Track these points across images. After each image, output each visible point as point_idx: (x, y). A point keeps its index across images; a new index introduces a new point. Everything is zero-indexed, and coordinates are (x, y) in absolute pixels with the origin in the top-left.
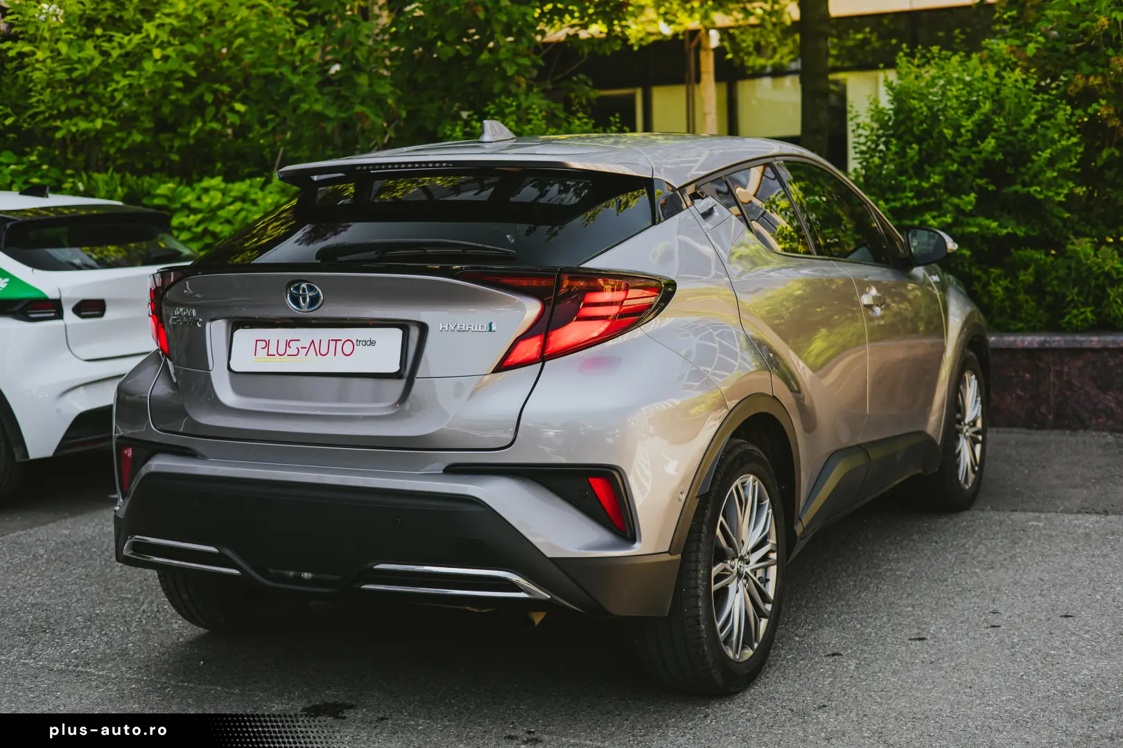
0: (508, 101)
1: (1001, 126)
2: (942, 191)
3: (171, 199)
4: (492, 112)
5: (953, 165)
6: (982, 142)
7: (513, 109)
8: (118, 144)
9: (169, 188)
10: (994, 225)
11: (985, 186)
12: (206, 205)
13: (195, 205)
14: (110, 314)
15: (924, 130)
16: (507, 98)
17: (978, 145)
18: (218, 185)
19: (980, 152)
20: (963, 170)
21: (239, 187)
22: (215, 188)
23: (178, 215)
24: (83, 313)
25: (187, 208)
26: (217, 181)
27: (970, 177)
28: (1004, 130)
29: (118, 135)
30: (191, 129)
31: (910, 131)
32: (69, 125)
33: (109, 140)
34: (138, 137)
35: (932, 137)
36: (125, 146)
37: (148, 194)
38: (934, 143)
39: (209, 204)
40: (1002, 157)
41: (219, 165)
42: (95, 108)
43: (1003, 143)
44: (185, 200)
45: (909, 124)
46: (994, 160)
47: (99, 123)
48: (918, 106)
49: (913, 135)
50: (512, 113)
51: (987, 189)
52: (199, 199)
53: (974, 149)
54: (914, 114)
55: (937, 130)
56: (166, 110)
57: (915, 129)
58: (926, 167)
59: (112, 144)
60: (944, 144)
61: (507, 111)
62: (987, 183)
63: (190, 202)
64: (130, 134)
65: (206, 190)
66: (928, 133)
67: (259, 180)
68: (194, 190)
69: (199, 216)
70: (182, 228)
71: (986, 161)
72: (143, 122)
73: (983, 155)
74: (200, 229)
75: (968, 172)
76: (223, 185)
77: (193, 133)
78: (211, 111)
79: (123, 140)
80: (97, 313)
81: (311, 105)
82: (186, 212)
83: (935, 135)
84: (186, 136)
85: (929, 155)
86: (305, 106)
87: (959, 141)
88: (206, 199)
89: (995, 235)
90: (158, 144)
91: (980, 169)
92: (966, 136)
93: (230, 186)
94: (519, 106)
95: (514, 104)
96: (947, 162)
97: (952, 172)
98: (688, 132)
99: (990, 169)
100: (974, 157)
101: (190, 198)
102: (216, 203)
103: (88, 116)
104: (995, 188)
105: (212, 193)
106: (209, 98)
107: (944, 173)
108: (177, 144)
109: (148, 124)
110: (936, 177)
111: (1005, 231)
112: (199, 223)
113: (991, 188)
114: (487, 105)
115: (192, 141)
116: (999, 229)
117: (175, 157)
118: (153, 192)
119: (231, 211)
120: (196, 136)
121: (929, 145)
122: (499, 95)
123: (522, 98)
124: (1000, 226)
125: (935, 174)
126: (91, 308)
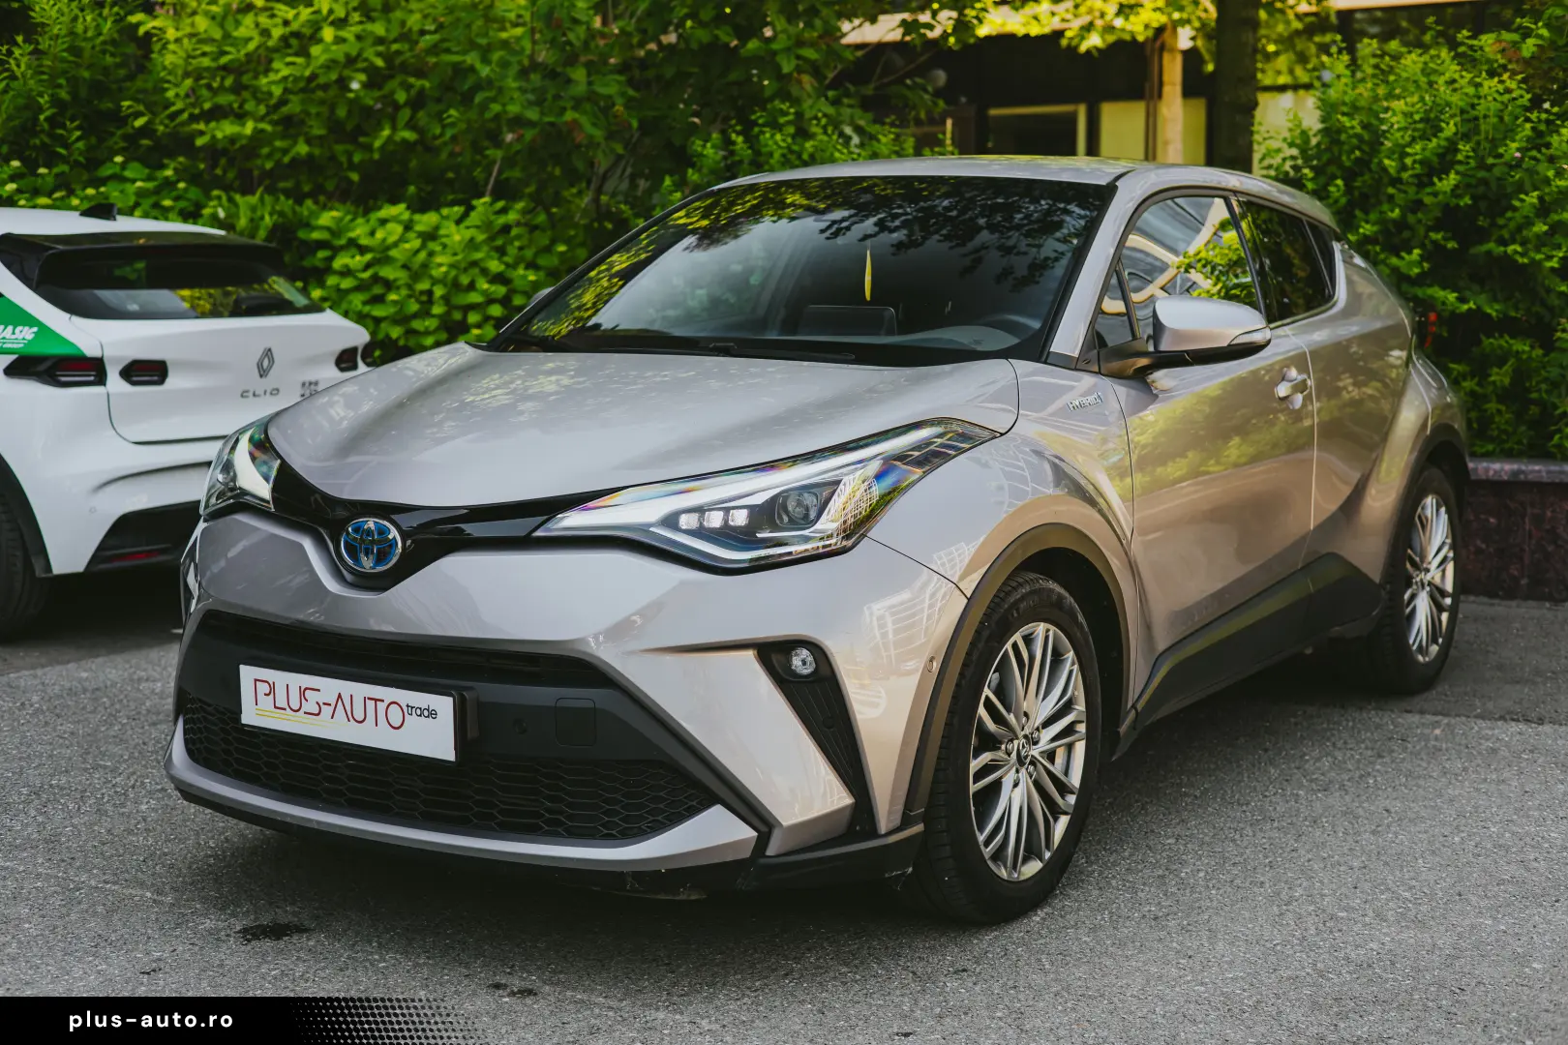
0: (784, 107)
1: (1468, 157)
2: (1378, 248)
3: (335, 233)
4: (760, 121)
5: (1392, 211)
6: (1440, 179)
7: (791, 117)
8: (277, 156)
9: (333, 218)
10: (1452, 297)
11: (1442, 242)
12: (379, 242)
13: (364, 241)
14: (173, 381)
15: (1357, 159)
16: (783, 102)
17: (1433, 184)
18: (401, 214)
19: (1435, 194)
20: (1411, 219)
21: (426, 220)
22: (395, 219)
23: (343, 253)
24: (135, 379)
25: (353, 244)
26: (399, 210)
27: (1421, 231)
28: (1472, 163)
29: (278, 144)
30: (376, 138)
31: (1335, 161)
32: (214, 129)
33: (265, 151)
34: (302, 149)
35: (1370, 170)
36: (286, 160)
37: (308, 226)
38: (1373, 178)
39: (384, 240)
40: (1470, 202)
41: (412, 189)
42: (250, 106)
43: (1473, 181)
44: (352, 235)
45: (1336, 150)
46: (1458, 205)
47: (249, 128)
48: (1348, 124)
49: (1341, 166)
50: (789, 123)
51: (1445, 247)
52: (372, 233)
53: (1429, 190)
54: (1343, 137)
55: (1376, 160)
56: (342, 112)
57: (1344, 158)
58: (1358, 213)
59: (269, 156)
60: (1386, 180)
61: (782, 120)
62: (1445, 239)
63: (359, 236)
64: (295, 143)
65: (383, 222)
66: (1363, 164)
67: (458, 210)
68: (368, 221)
69: (368, 257)
70: (347, 272)
71: (1447, 208)
72: (311, 127)
73: (1441, 197)
74: (366, 275)
75: (1419, 221)
76: (406, 216)
77: (377, 144)
78: (405, 114)
79: (285, 151)
80: (156, 378)
81: (504, 105)
82: (354, 250)
83: (1374, 166)
84: (368, 148)
85: (1365, 197)
86: (496, 108)
87: (1405, 175)
88: (379, 235)
89: (1453, 313)
90: (333, 158)
91: (1437, 219)
92: (1413, 168)
93: (417, 217)
94: (799, 115)
95: (792, 110)
96: (1385, 207)
97: (1394, 221)
98: (1147, 158)
99: (1450, 218)
100: (1428, 200)
101: (359, 231)
102: (391, 239)
103: (240, 117)
104: (1456, 246)
105: (390, 226)
106: (401, 97)
107: (1383, 222)
108: (357, 158)
109: (318, 131)
110: (1368, 227)
111: (1465, 307)
112: (367, 266)
113: (1451, 245)
114: (754, 112)
115: (376, 156)
116: (1458, 304)
117: (355, 177)
118: (314, 223)
119: (406, 250)
120: (383, 148)
121: (1364, 182)
122: (771, 99)
123: (807, 104)
124: (1462, 300)
125: (1367, 222)
126: (147, 372)
